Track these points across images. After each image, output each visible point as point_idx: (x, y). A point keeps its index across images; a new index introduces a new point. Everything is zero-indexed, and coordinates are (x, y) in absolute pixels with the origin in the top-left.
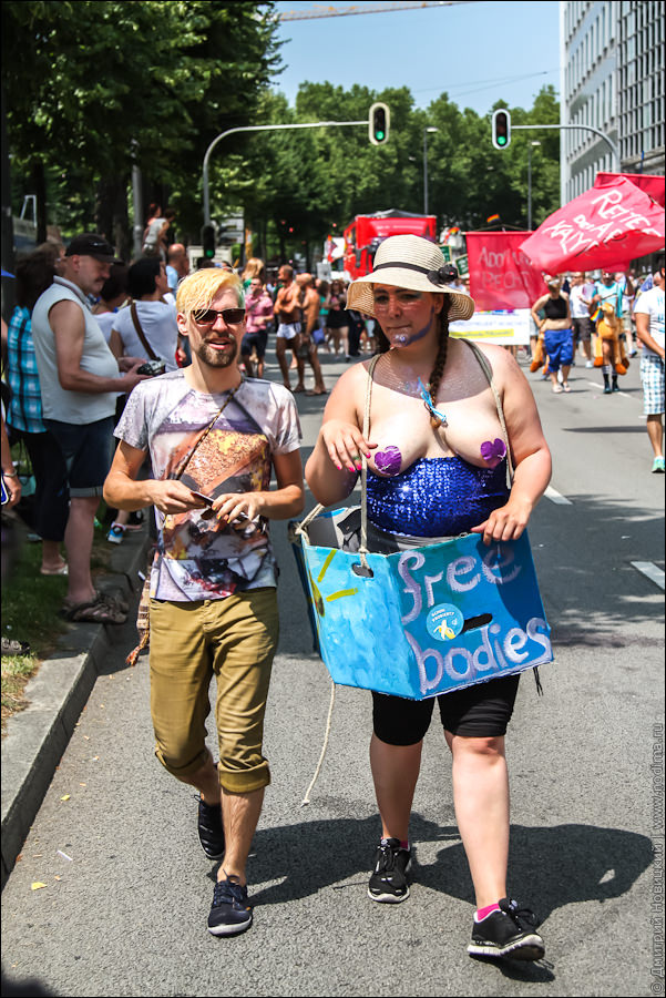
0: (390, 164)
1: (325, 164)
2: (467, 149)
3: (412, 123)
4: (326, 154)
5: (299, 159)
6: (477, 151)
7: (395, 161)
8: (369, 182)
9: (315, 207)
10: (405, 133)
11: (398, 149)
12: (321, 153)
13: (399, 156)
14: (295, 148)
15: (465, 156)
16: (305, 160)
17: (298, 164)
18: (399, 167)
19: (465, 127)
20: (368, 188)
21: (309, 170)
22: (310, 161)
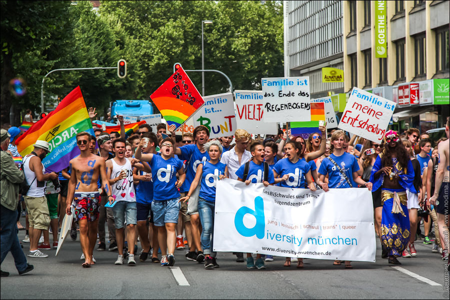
0: (178, 45)
1: (120, 52)
2: (247, 30)
3: (198, 9)
4: (121, 44)
5: (99, 49)
6: (256, 33)
7: (182, 42)
8: (159, 59)
9: (111, 83)
10: (190, 19)
11: (185, 32)
12: (117, 43)
13: (185, 38)
14: (97, 40)
15: (246, 36)
16: (104, 49)
17: (99, 53)
18: (185, 46)
19: (245, 12)
20: (158, 65)
21: (107, 56)
22: (108, 50)
